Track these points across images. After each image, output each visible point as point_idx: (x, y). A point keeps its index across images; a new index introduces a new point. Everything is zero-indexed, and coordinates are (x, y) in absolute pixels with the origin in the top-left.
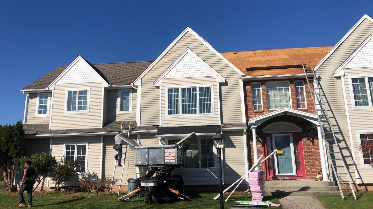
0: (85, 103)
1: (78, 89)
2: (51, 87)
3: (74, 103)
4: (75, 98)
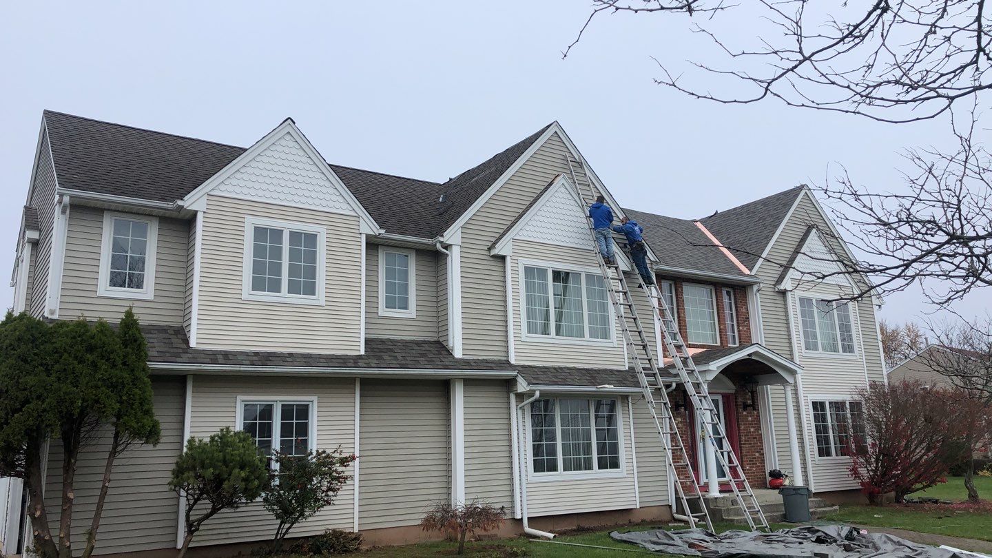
0: (311, 272)
1: (287, 226)
2: (194, 201)
3: (277, 269)
4: (277, 253)
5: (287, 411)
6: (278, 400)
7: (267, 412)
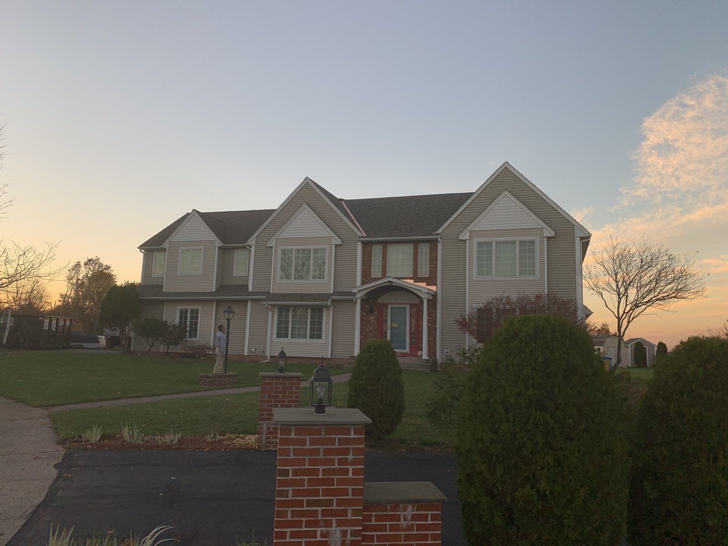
1: (192, 248)
2: (166, 245)
5: (192, 311)
6: (189, 307)
7: (186, 311)
